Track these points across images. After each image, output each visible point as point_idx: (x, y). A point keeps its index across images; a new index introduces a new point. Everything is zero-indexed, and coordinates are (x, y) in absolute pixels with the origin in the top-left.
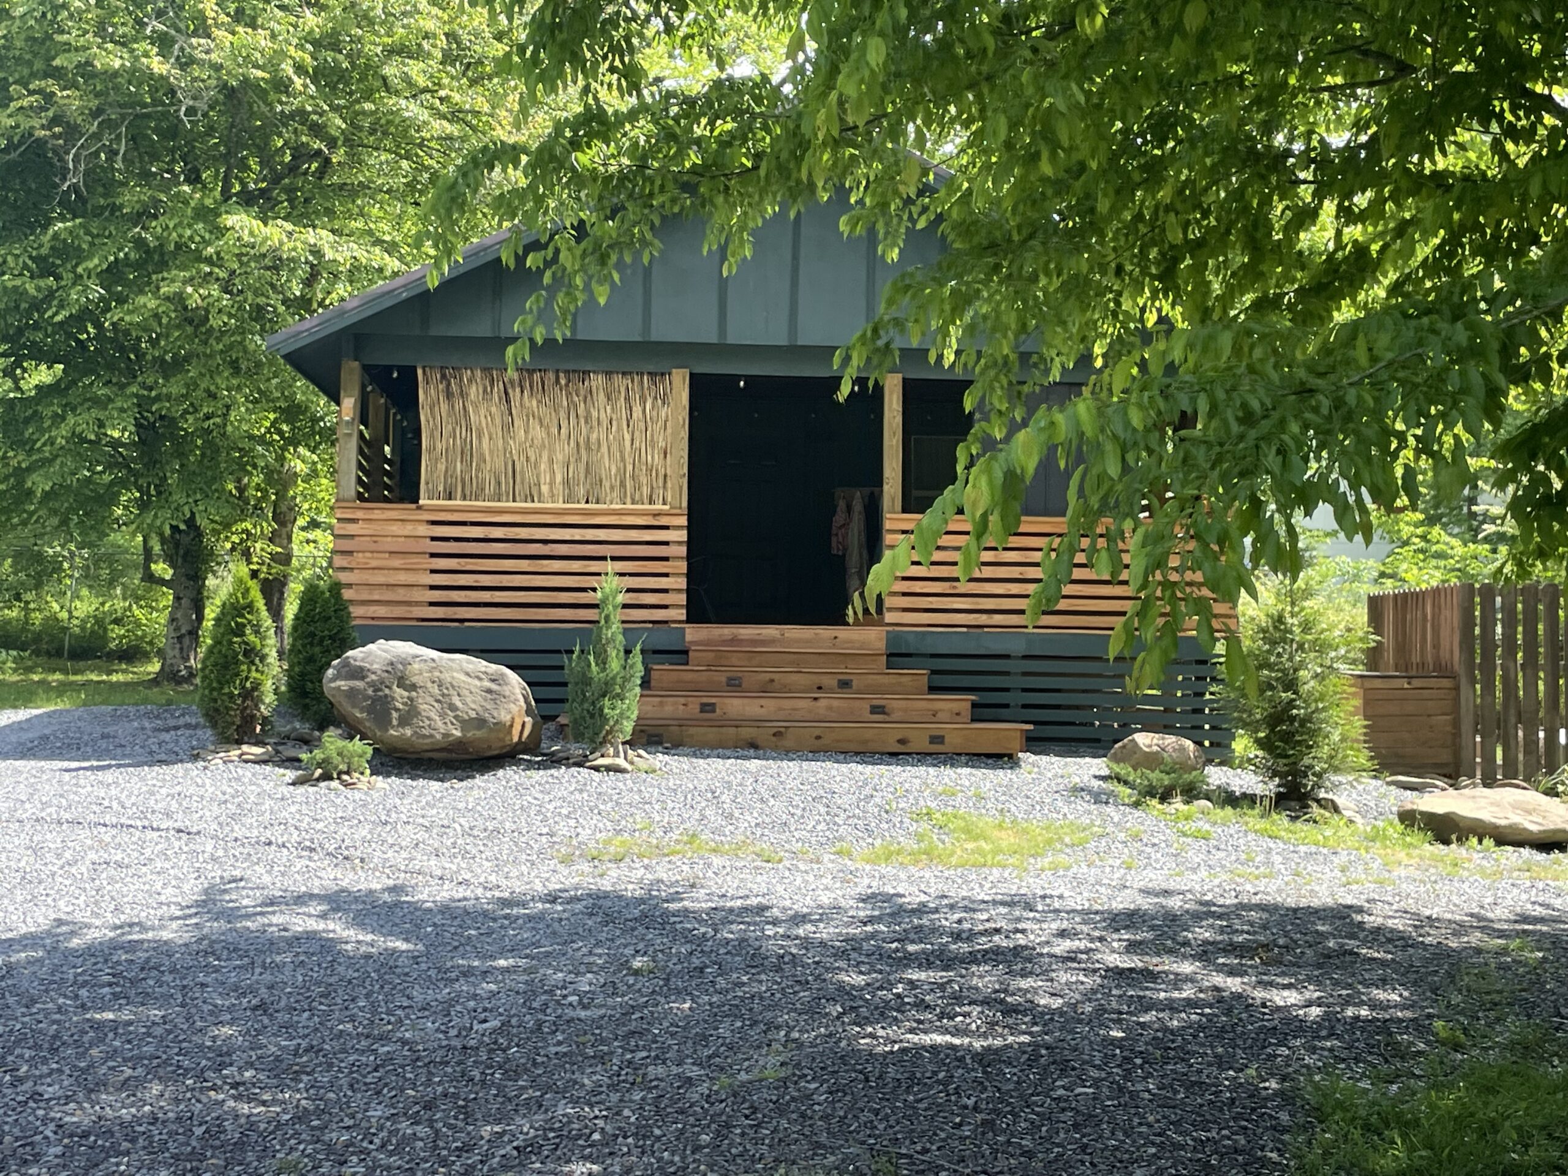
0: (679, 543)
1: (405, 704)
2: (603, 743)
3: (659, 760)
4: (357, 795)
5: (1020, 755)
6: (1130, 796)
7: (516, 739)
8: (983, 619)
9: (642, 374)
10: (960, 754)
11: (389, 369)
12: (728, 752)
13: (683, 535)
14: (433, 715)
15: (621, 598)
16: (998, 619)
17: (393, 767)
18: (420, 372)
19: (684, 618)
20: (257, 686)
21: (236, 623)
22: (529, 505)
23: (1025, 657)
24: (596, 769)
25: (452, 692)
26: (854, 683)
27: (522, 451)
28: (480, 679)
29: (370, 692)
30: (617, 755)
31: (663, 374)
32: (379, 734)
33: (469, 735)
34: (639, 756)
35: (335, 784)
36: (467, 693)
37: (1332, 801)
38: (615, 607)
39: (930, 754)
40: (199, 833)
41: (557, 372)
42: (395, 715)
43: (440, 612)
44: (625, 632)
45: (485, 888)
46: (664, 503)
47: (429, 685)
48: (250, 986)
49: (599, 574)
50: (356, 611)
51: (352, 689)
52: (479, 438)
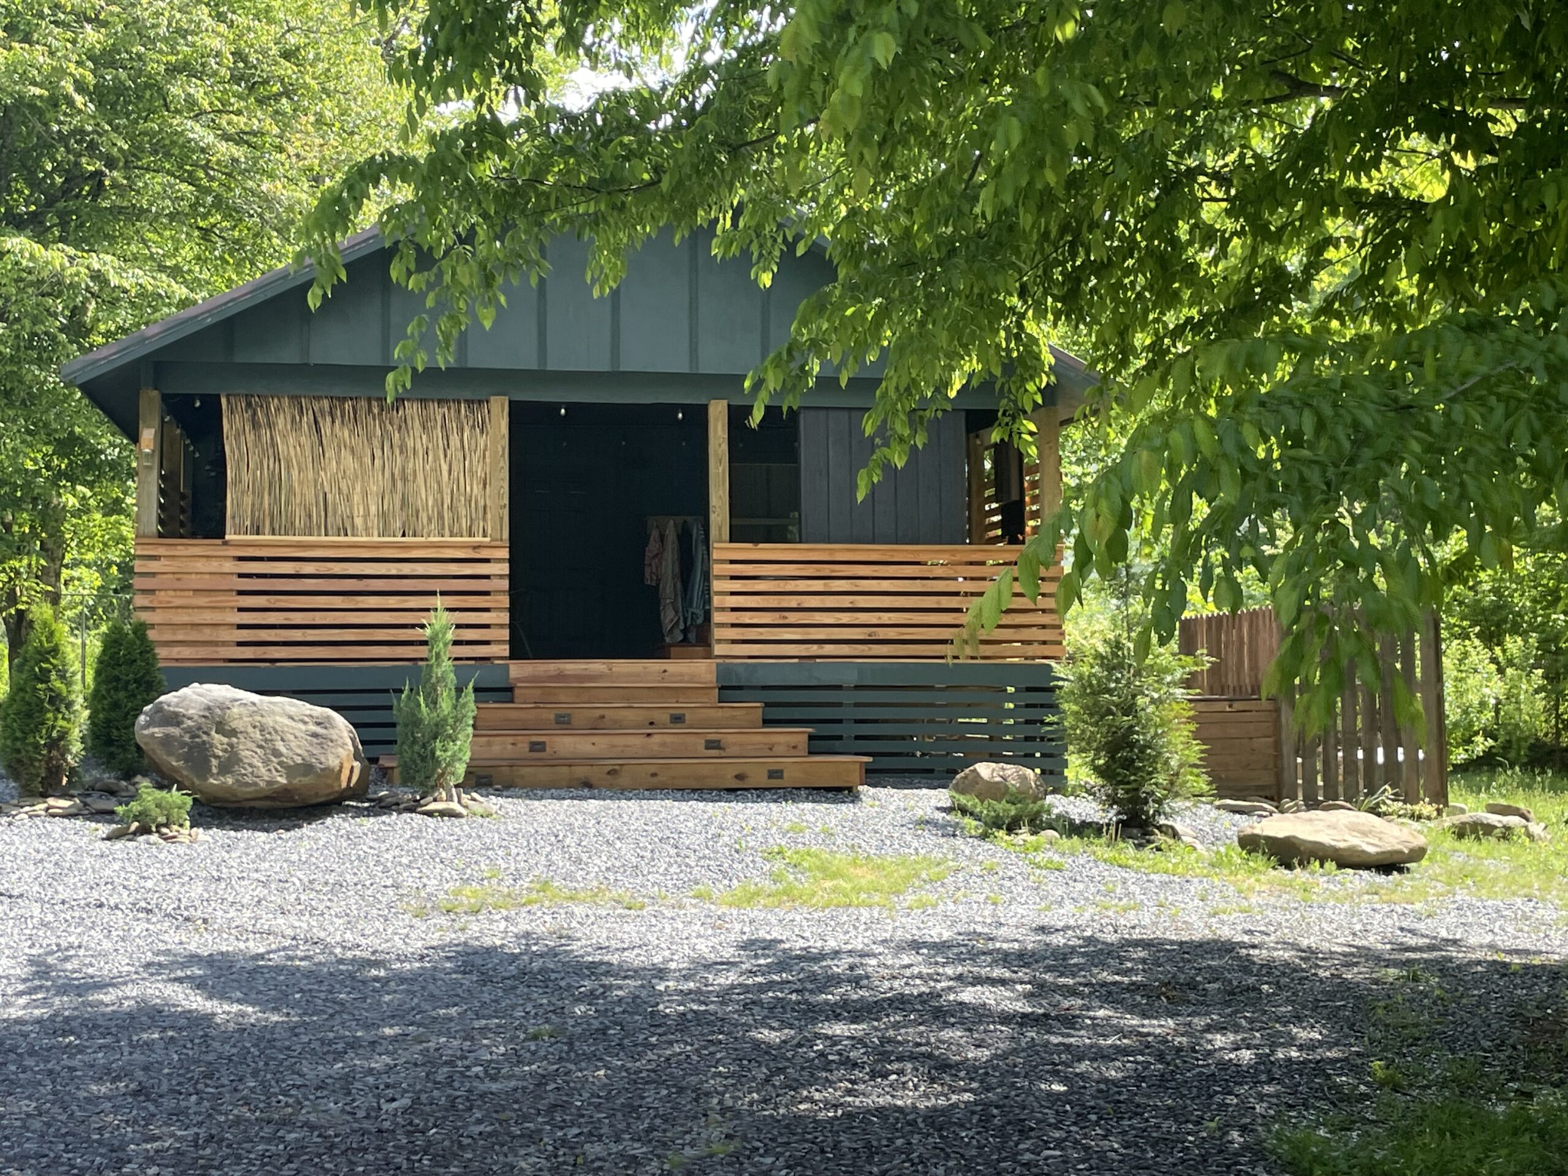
0: (501, 576)
1: (225, 751)
2: (434, 788)
3: (493, 802)
4: (181, 850)
5: (860, 788)
6: (977, 827)
7: (344, 785)
8: (814, 649)
9: (459, 402)
10: (799, 789)
11: (191, 398)
12: (563, 793)
13: (505, 568)
14: (257, 762)
15: (450, 636)
16: (829, 649)
17: (212, 817)
18: (224, 401)
19: (507, 654)
20: (64, 735)
21: (41, 668)
22: (342, 539)
23: (857, 687)
24: (430, 814)
25: (275, 736)
26: (687, 717)
27: (335, 481)
28: (305, 723)
29: (187, 739)
30: (450, 799)
31: (480, 402)
32: (197, 782)
33: (296, 781)
34: (474, 800)
35: (154, 838)
36: (292, 738)
37: (1172, 828)
38: (446, 645)
39: (769, 789)
40: (21, 895)
41: (369, 400)
42: (214, 762)
43: (249, 652)
44: (457, 670)
45: (344, 947)
46: (485, 536)
47: (250, 729)
48: (122, 1068)
49: (428, 610)
50: (162, 652)
51: (167, 736)
52: (288, 468)
